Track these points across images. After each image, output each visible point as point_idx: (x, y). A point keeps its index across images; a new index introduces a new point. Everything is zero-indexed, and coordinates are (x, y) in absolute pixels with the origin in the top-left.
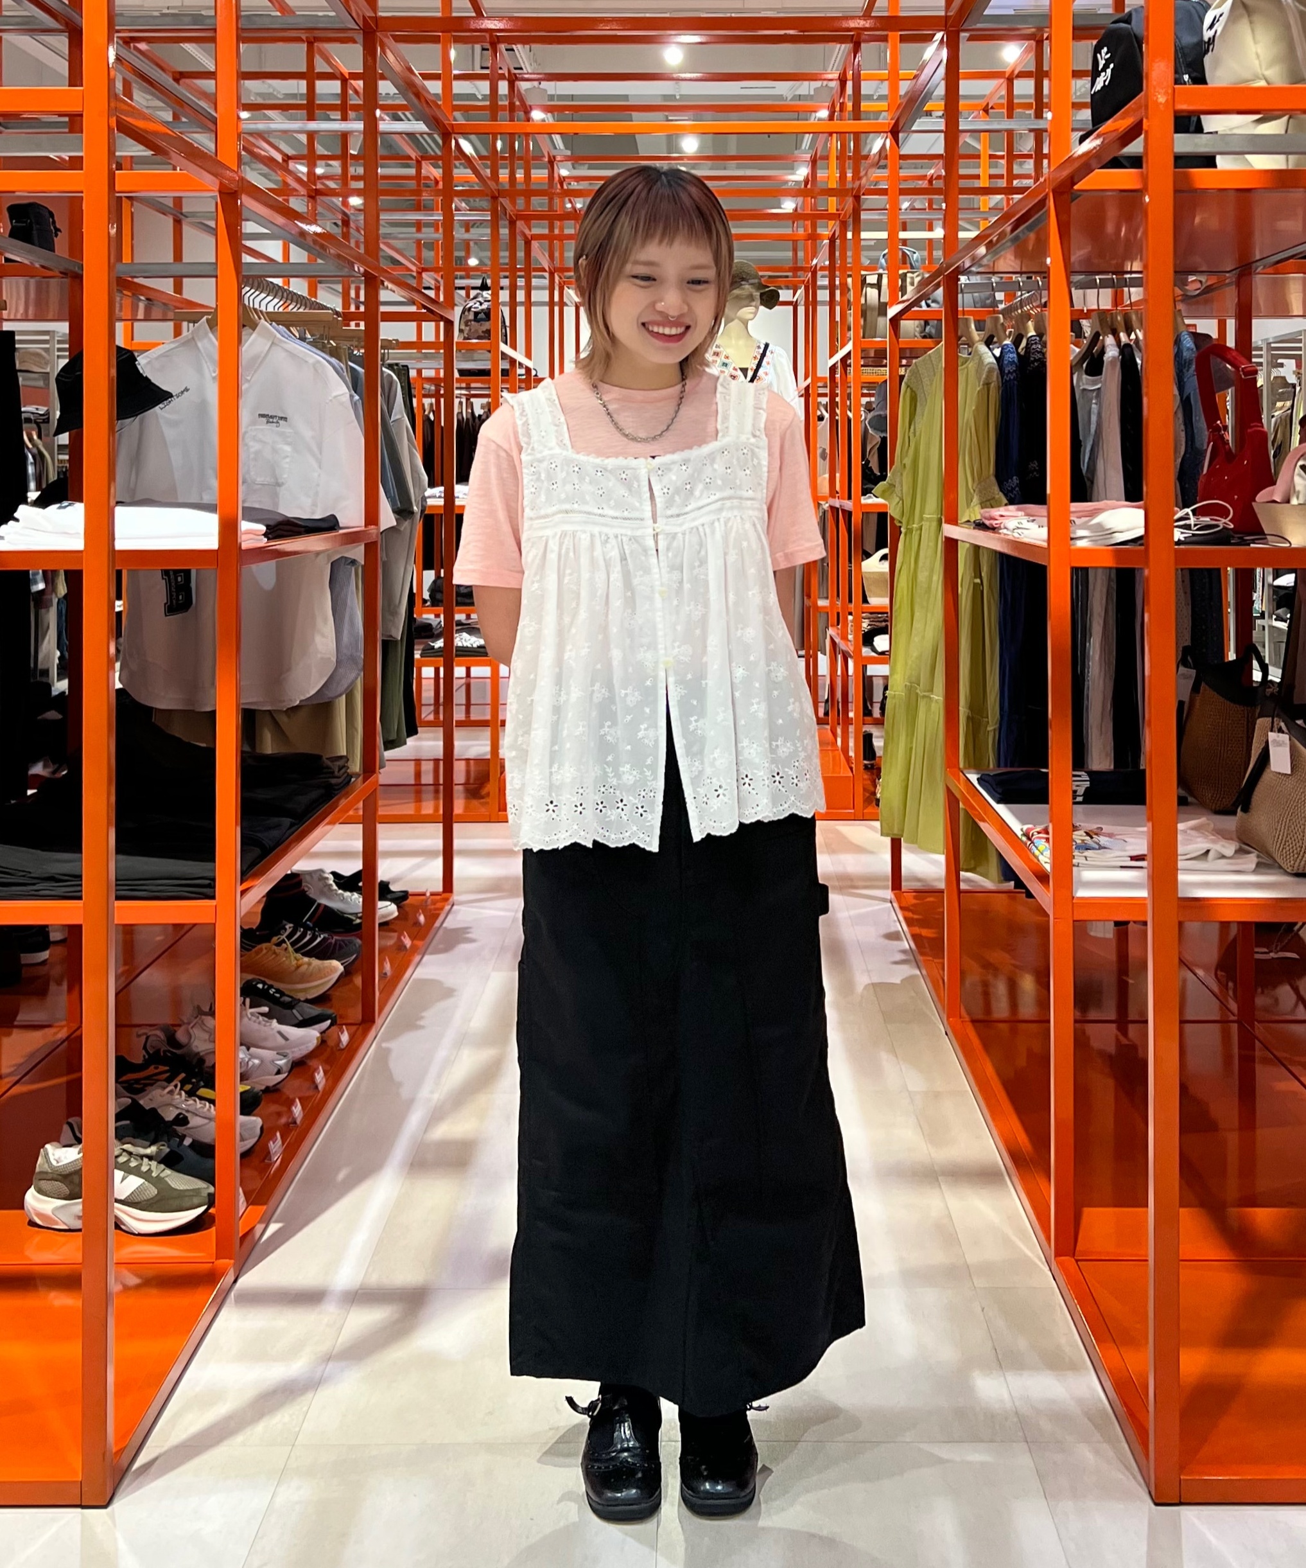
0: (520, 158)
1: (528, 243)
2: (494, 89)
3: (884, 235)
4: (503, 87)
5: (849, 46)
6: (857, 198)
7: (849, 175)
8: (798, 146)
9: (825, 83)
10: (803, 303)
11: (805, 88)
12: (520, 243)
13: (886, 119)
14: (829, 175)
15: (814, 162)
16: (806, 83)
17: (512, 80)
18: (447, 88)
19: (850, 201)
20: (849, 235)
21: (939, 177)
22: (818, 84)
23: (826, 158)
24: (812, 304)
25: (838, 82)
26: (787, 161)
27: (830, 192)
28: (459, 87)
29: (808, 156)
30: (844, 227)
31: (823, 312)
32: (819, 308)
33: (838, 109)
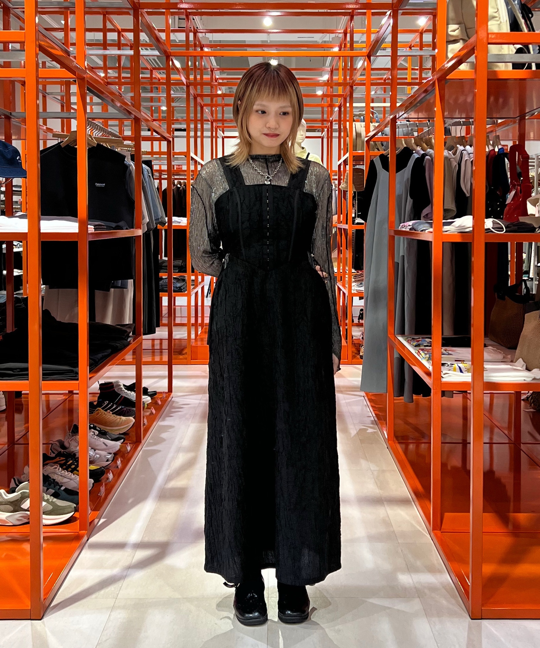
0: (199, 69)
1: (202, 108)
2: (187, 37)
3: (364, 105)
4: (191, 35)
5: (348, 18)
6: (352, 87)
7: (348, 77)
8: (324, 64)
9: (337, 34)
10: (326, 137)
11: (328, 37)
12: (199, 108)
13: (365, 51)
14: (339, 77)
15: (332, 71)
16: (328, 35)
17: (195, 32)
18: (168, 36)
19: (348, 88)
20: (348, 105)
21: (389, 79)
22: (333, 35)
23: (338, 69)
24: (330, 138)
25: (343, 34)
26: (319, 71)
27: (339, 84)
28: (173, 36)
29: (329, 69)
30: (345, 100)
31: (335, 141)
32: (334, 140)
33: (343, 46)
